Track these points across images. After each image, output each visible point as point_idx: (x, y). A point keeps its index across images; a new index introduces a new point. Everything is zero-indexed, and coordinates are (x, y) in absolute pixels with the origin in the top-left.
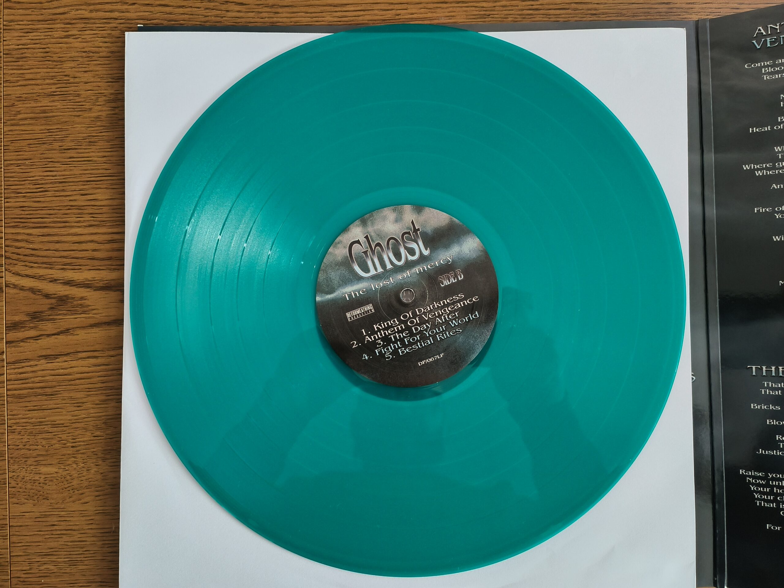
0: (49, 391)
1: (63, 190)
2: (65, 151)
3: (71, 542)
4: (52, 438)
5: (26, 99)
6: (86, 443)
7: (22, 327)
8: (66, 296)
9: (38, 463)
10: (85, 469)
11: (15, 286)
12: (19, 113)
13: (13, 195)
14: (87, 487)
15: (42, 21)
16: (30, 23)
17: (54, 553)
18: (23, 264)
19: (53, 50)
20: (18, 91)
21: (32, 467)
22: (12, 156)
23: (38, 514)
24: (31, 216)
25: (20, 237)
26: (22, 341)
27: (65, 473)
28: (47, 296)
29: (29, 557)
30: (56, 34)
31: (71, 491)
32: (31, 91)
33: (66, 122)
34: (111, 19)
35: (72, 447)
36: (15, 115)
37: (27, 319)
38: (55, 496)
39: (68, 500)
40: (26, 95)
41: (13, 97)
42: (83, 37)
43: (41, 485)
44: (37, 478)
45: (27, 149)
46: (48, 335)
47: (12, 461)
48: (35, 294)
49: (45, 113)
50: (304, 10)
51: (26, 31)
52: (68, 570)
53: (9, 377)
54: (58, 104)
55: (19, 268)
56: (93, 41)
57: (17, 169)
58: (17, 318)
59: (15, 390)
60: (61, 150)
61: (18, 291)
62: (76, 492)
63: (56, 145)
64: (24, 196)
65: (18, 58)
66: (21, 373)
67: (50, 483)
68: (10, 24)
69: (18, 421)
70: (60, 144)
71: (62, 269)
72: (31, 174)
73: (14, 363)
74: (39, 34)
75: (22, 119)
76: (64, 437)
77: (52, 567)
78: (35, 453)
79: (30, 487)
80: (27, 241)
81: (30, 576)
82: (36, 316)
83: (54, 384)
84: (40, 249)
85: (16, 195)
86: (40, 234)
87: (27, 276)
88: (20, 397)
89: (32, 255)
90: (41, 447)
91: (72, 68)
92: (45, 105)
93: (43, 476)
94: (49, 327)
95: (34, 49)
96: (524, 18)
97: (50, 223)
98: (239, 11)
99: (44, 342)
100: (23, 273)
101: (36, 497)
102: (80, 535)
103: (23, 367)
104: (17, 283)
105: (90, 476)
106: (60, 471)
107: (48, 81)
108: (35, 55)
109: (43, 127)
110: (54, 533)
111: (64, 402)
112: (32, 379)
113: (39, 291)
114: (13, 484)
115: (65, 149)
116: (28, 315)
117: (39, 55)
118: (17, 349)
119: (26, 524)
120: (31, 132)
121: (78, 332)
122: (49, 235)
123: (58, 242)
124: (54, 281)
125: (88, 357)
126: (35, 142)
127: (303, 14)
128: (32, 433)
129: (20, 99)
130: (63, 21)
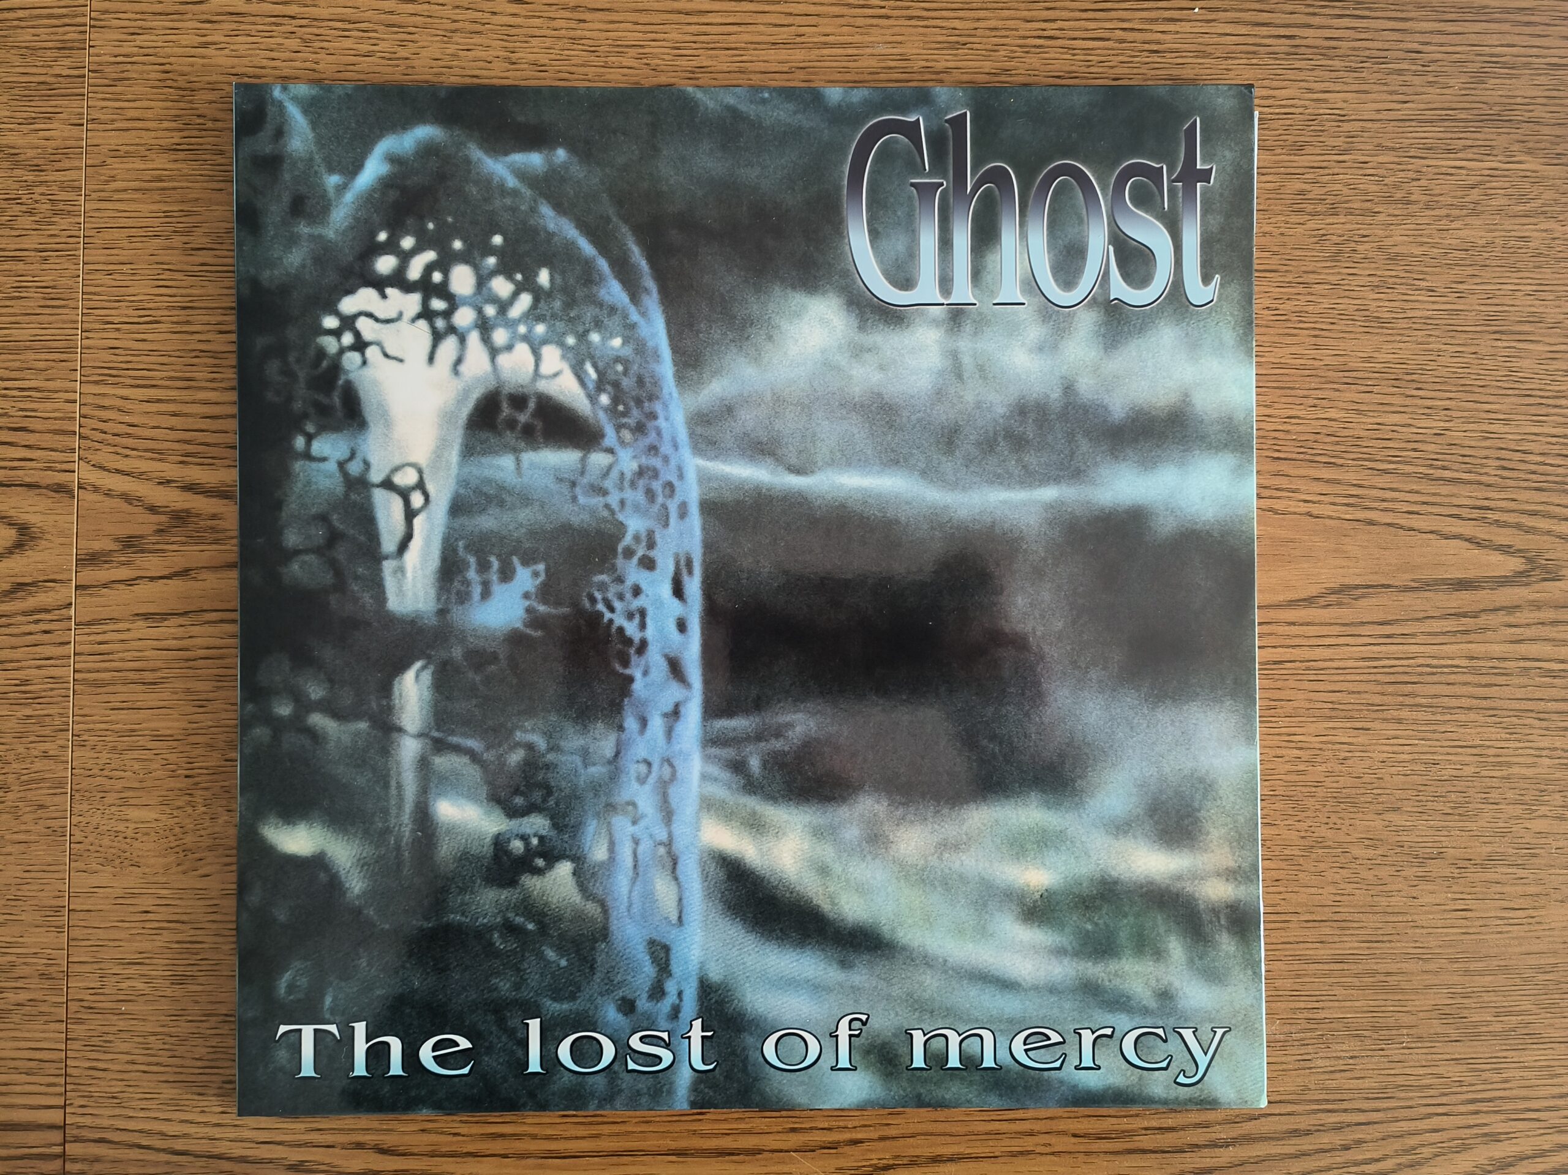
0: (148, 676)
1: (188, 323)
2: (193, 252)
3: (178, 942)
4: (150, 760)
5: (128, 155)
6: (211, 771)
7: (106, 562)
8: (187, 511)
9: (124, 803)
10: (207, 817)
11: (96, 489)
12: (113, 179)
13: (98, 326)
14: (210, 849)
15: (160, 14)
16: (138, 16)
17: (147, 961)
18: (112, 449)
19: (175, 67)
20: (114, 139)
21: (113, 809)
22: (99, 255)
23: (119, 892)
24: (129, 366)
25: (106, 402)
26: (105, 586)
27: (172, 821)
28: (153, 509)
29: (102, 966)
30: (185, 40)
31: (182, 855)
32: (137, 141)
33: (197, 200)
34: (284, 16)
35: (187, 777)
36: (107, 182)
37: (116, 548)
38: (152, 861)
39: (174, 869)
40: (128, 148)
41: (104, 149)
42: (232, 47)
43: (128, 840)
44: (121, 827)
45: (125, 243)
46: (152, 579)
47: (77, 796)
48: (131, 504)
49: (161, 181)
50: (631, 19)
51: (132, 30)
52: (168, 992)
53: (79, 649)
54: (184, 166)
55: (104, 456)
56: (251, 56)
57: (107, 281)
58: (97, 546)
59: (89, 671)
60: (185, 249)
61: (100, 498)
62: (190, 856)
63: (177, 241)
64: (118, 330)
65: (115, 80)
66: (100, 643)
67: (145, 838)
68: (102, 17)
69: (91, 726)
70: (186, 239)
71: (181, 462)
72: (131, 291)
73: (89, 624)
74: (154, 38)
75: (117, 191)
76: (173, 757)
77: (141, 986)
78: (119, 785)
79: (108, 843)
80: (119, 410)
81: (102, 998)
82: (130, 544)
83: (159, 664)
84: (143, 426)
85: (102, 327)
86: (142, 398)
87: (118, 471)
88: (97, 684)
89: (129, 435)
90: (131, 773)
91: (211, 102)
92: (160, 166)
93: (133, 826)
94: (153, 564)
95: (144, 64)
96: (1027, 52)
97: (162, 379)
98: (514, 15)
99: (144, 589)
100: (112, 465)
101: (118, 861)
102: (192, 932)
103: (105, 633)
104: (98, 483)
105: (217, 829)
106: (163, 817)
107: (166, 124)
108: (145, 76)
109: (155, 207)
110: (148, 925)
111: (175, 697)
112: (120, 655)
113: (139, 499)
114: (78, 837)
115: (193, 249)
116: (117, 540)
117: (153, 75)
118: (94, 599)
119: (99, 907)
120: (133, 214)
121: (204, 575)
122: (159, 401)
123: (175, 415)
124: (166, 482)
125: (222, 621)
126: (141, 232)
127: (629, 26)
128: (114, 748)
129: (115, 153)
130: (196, 17)
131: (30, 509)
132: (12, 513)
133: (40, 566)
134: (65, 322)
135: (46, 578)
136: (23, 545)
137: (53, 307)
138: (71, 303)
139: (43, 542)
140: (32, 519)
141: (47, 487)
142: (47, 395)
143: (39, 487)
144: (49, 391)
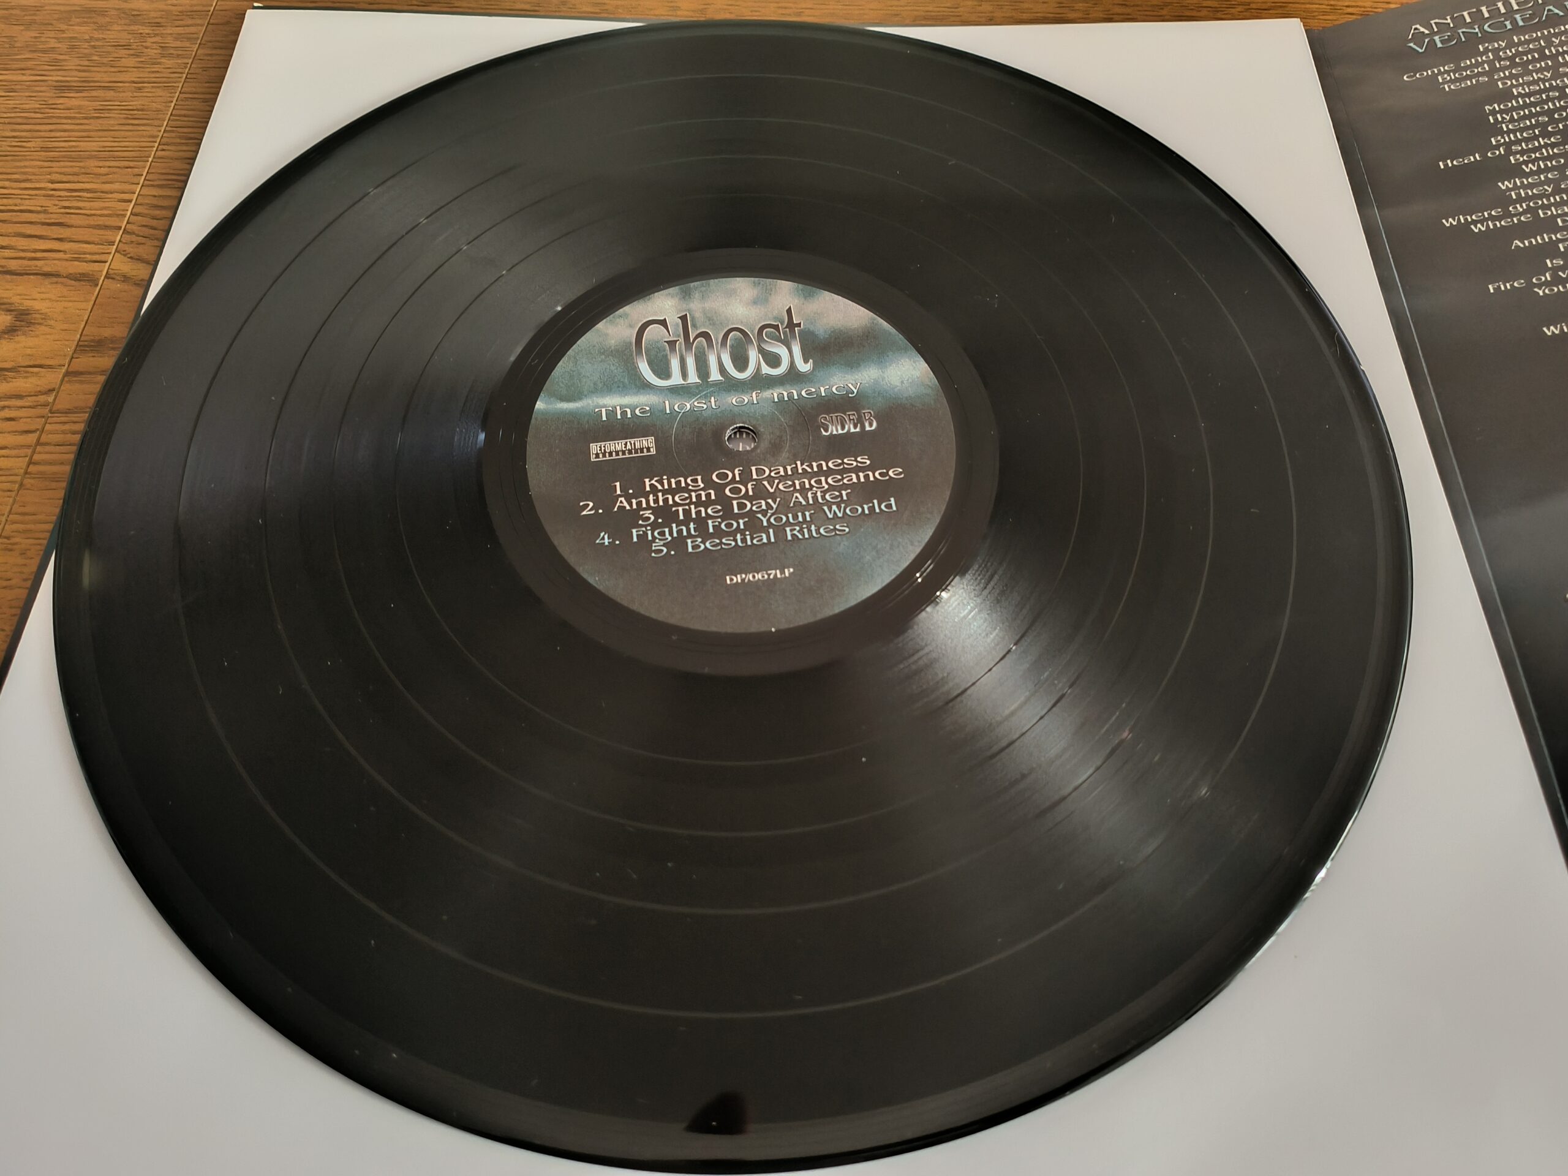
131: (38, 296)
132: (16, 299)
133: (29, 351)
134: (143, 136)
135: (31, 363)
136: (16, 331)
137: (132, 125)
138: (156, 123)
139: (43, 328)
140: (37, 305)
141: (69, 277)
142: (97, 195)
143: (57, 275)
144: (102, 192)
